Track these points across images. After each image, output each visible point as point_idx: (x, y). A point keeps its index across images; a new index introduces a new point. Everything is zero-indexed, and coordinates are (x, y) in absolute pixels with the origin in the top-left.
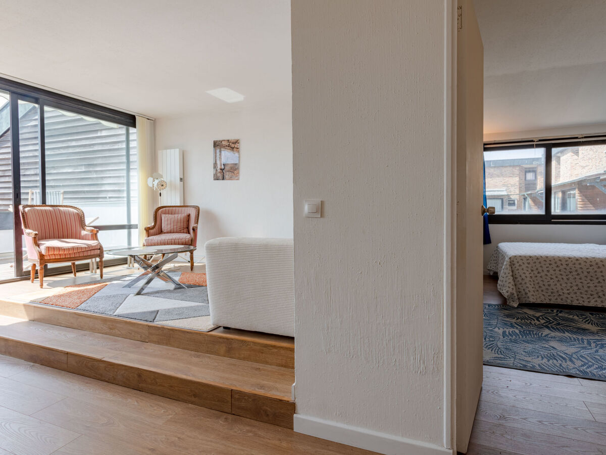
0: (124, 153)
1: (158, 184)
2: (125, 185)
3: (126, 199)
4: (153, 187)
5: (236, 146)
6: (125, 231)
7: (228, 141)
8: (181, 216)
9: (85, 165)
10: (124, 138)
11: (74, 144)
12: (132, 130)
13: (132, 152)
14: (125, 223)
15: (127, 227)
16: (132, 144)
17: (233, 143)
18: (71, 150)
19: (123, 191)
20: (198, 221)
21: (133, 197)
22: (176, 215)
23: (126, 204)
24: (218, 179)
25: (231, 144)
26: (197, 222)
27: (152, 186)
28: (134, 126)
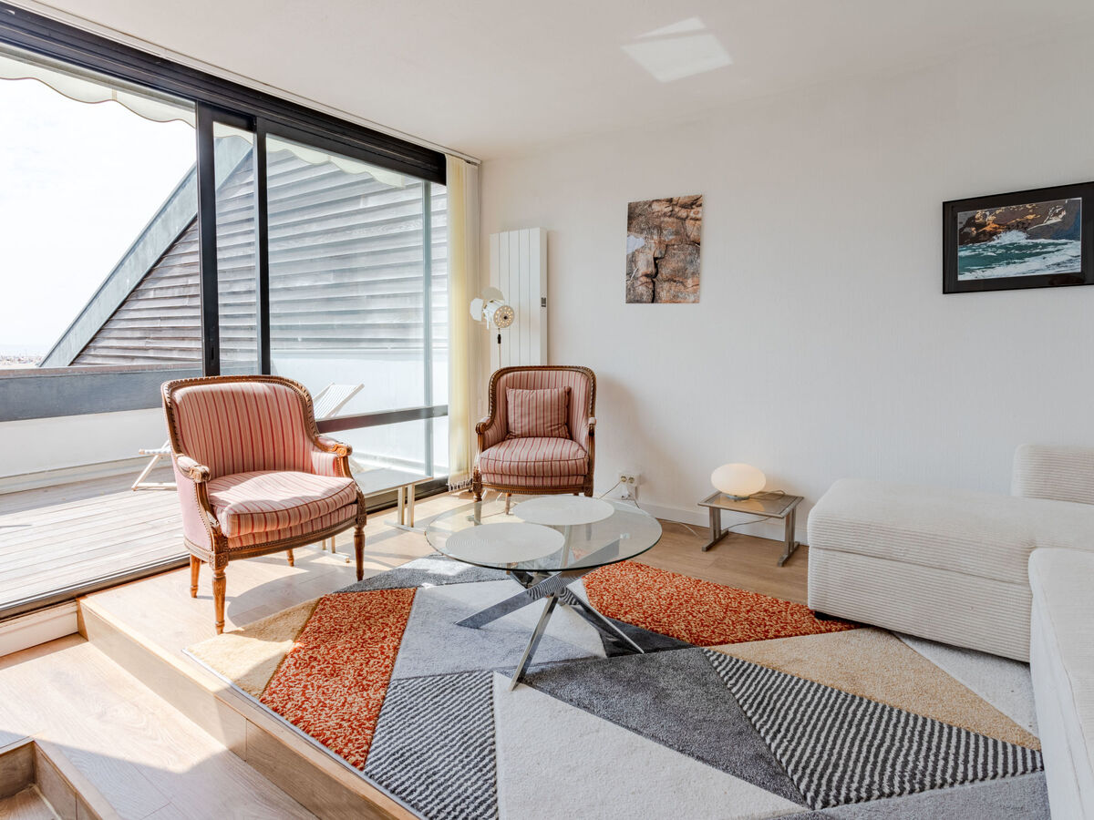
0: (419, 241)
1: (496, 314)
2: (422, 314)
3: (422, 345)
4: (483, 320)
5: (692, 215)
6: (420, 424)
7: (670, 201)
8: (550, 394)
9: (334, 271)
10: (418, 209)
11: (314, 228)
12: (436, 188)
13: (435, 239)
14: (419, 403)
15: (423, 414)
16: (437, 222)
17: (684, 206)
18: (308, 242)
19: (416, 326)
20: (593, 408)
21: (437, 340)
22: (540, 392)
23: (422, 357)
24: (638, 302)
25: (677, 209)
26: (590, 410)
27: (479, 319)
28: (442, 179)
